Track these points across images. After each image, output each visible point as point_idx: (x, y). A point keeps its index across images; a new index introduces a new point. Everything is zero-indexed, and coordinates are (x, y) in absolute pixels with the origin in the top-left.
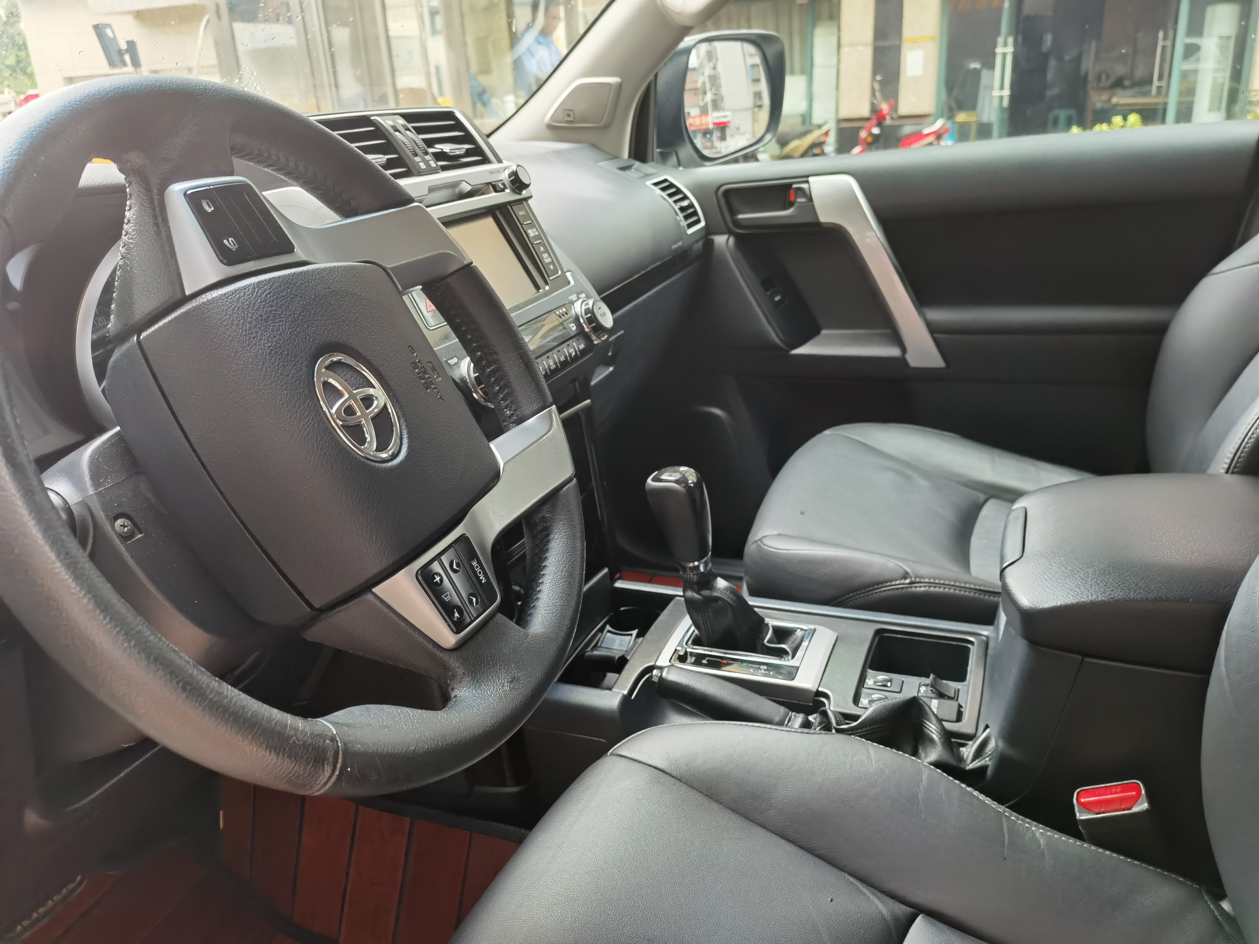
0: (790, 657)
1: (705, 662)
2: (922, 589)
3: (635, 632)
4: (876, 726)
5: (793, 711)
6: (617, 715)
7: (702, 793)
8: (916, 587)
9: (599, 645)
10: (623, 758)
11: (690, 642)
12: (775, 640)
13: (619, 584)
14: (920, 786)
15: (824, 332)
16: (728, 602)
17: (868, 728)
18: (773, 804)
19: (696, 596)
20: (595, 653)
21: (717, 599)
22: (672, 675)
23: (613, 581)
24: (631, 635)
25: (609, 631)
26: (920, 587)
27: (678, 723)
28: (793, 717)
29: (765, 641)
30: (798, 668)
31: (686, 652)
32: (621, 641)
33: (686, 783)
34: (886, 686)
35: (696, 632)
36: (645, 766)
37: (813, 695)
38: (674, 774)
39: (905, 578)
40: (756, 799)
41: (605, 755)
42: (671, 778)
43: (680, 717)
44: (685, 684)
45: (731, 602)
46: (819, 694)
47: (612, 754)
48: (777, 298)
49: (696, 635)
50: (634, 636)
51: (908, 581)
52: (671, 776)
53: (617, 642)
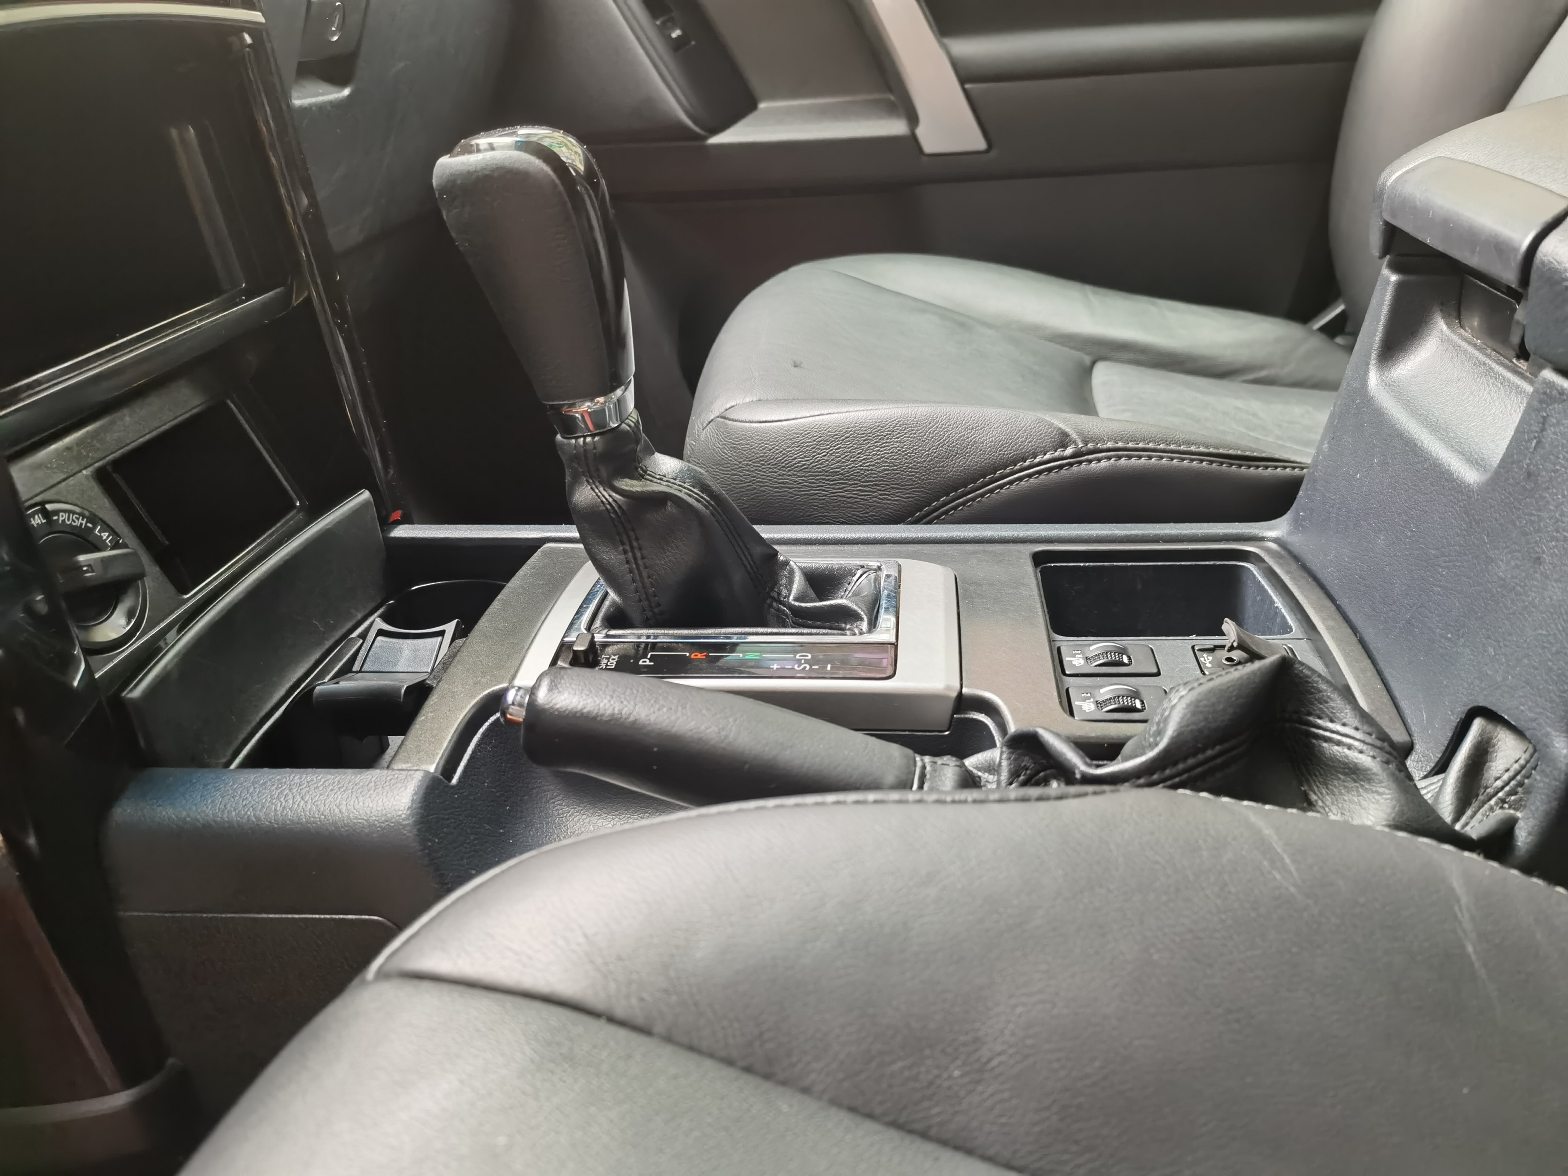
0: (864, 626)
1: (645, 662)
2: (1104, 464)
3: (450, 628)
4: (1209, 753)
5: (923, 753)
6: (410, 833)
7: (729, 1062)
8: (1090, 461)
9: (356, 667)
10: (425, 985)
11: (598, 623)
12: (811, 593)
13: (402, 532)
14: (1459, 915)
15: (762, 106)
16: (690, 506)
17: (1191, 762)
18: (989, 1060)
19: (606, 495)
20: (346, 684)
21: (660, 500)
22: (566, 695)
23: (387, 524)
24: (442, 633)
25: (381, 633)
26: (1099, 460)
27: (590, 835)
28: (928, 768)
29: (791, 598)
30: (895, 645)
31: (592, 643)
32: (415, 650)
33: (668, 1039)
34: (1121, 664)
35: (612, 595)
36: (509, 1000)
37: (950, 706)
38: (620, 1012)
39: (1065, 446)
40: (927, 1052)
41: (356, 981)
42: (612, 1029)
43: (594, 819)
44: (609, 712)
45: (699, 506)
46: (963, 703)
47: (383, 975)
48: (676, 33)
49: (614, 603)
50: (448, 636)
51: (1069, 451)
52: (612, 1020)
53: (406, 653)
